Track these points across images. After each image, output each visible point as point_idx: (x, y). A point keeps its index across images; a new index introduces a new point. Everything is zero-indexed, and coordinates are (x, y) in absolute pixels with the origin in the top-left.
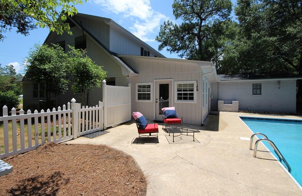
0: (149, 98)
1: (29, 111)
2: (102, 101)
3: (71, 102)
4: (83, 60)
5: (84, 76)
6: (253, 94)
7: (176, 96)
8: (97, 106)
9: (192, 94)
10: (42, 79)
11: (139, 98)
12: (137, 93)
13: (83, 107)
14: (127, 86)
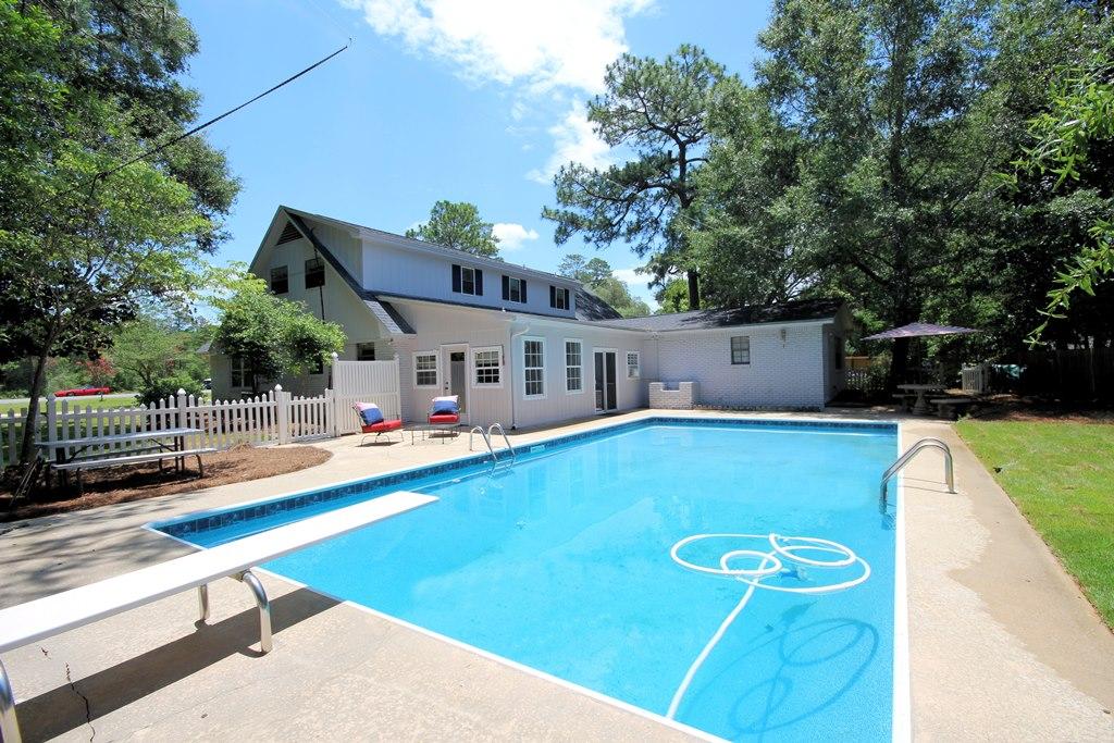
0: (434, 382)
1: (218, 401)
2: (330, 387)
3: (274, 391)
4: (299, 321)
5: (304, 347)
6: (733, 363)
7: (475, 376)
8: (321, 396)
9: (496, 371)
10: (242, 352)
11: (420, 382)
12: (415, 371)
13: (296, 398)
14: (392, 359)
